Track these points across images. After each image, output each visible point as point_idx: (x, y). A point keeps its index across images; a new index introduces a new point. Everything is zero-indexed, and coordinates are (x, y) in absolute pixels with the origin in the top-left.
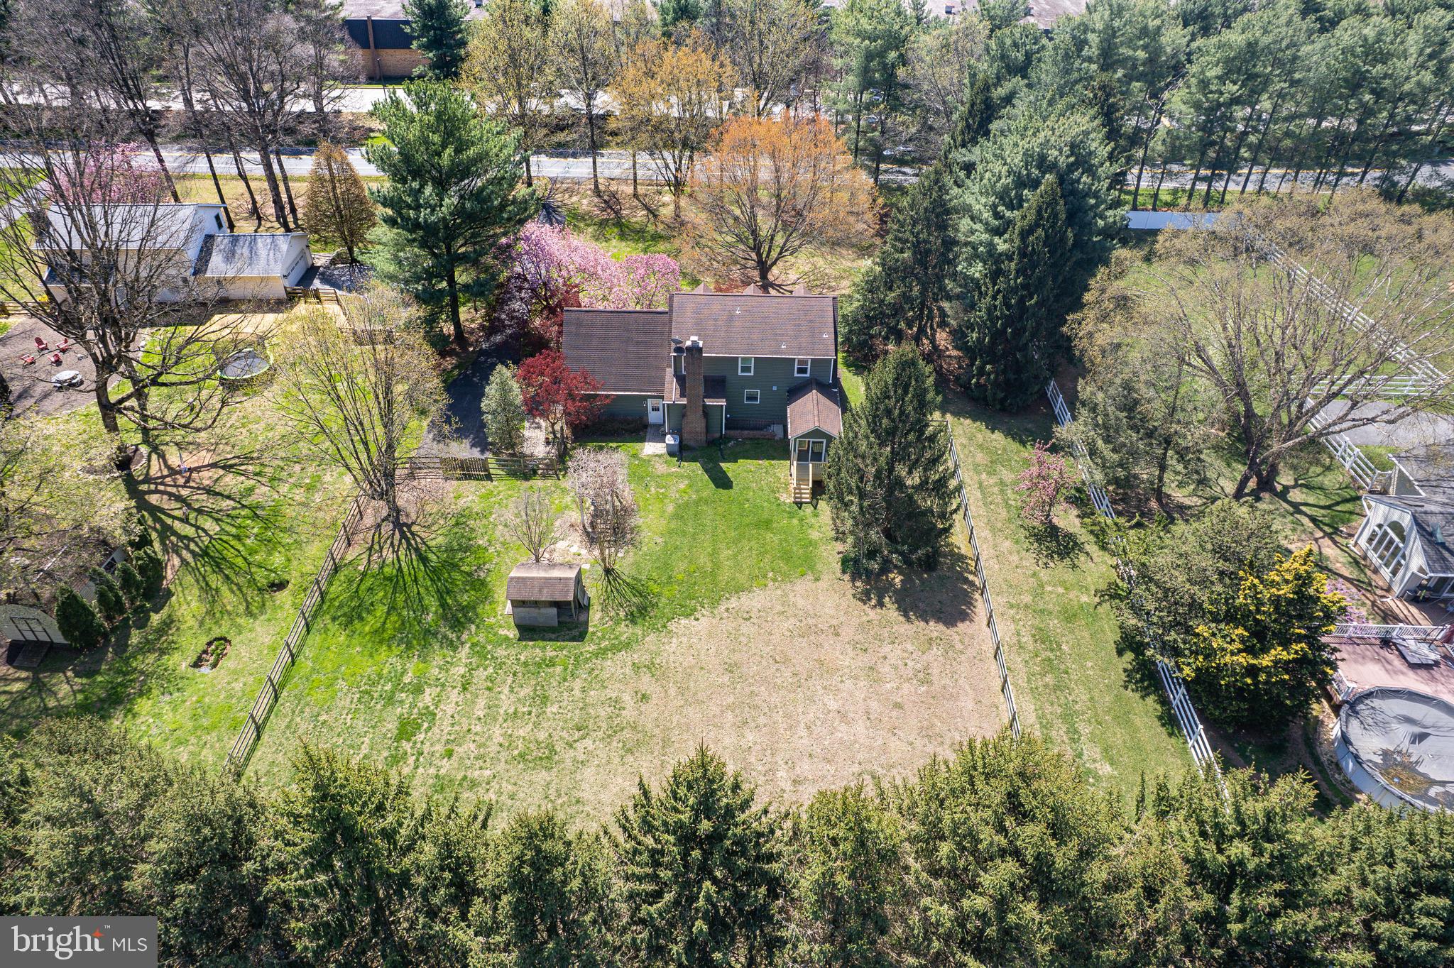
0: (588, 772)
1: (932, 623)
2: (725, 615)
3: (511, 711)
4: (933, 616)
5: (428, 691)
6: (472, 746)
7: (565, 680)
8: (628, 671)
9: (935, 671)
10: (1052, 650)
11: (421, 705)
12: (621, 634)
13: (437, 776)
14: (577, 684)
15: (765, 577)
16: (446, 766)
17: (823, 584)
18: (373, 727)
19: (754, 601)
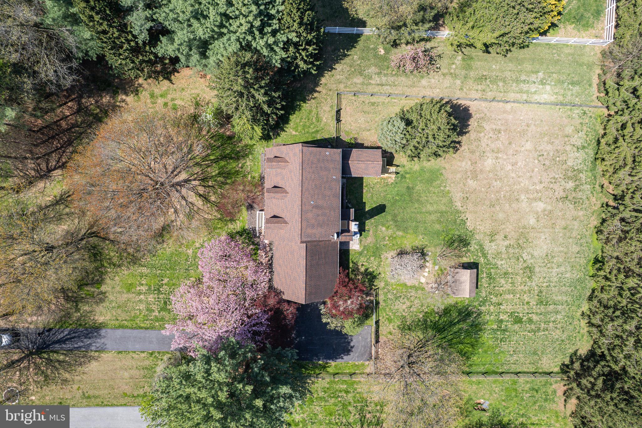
0: (536, 254)
1: (470, 123)
2: (465, 207)
3: (511, 285)
4: (466, 122)
5: (501, 318)
6: (525, 295)
7: (497, 267)
8: (493, 244)
9: (494, 127)
10: (486, 79)
11: (507, 319)
12: (475, 248)
13: (537, 305)
14: (499, 263)
15: (443, 191)
16: (533, 303)
17: (447, 166)
18: (517, 333)
19: (457, 196)
